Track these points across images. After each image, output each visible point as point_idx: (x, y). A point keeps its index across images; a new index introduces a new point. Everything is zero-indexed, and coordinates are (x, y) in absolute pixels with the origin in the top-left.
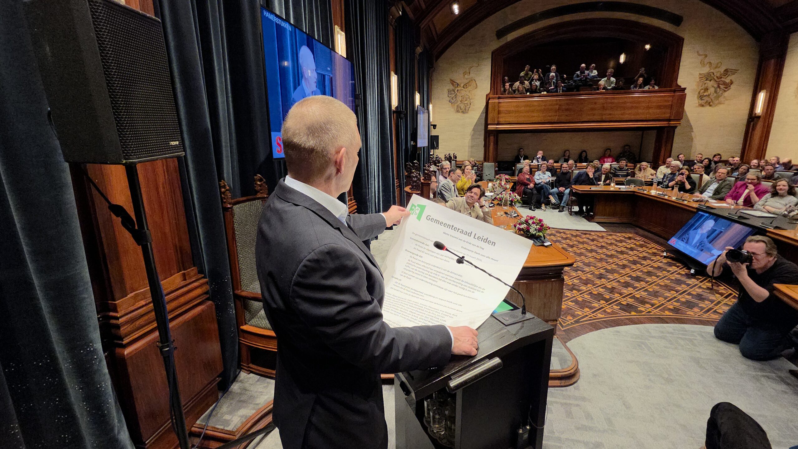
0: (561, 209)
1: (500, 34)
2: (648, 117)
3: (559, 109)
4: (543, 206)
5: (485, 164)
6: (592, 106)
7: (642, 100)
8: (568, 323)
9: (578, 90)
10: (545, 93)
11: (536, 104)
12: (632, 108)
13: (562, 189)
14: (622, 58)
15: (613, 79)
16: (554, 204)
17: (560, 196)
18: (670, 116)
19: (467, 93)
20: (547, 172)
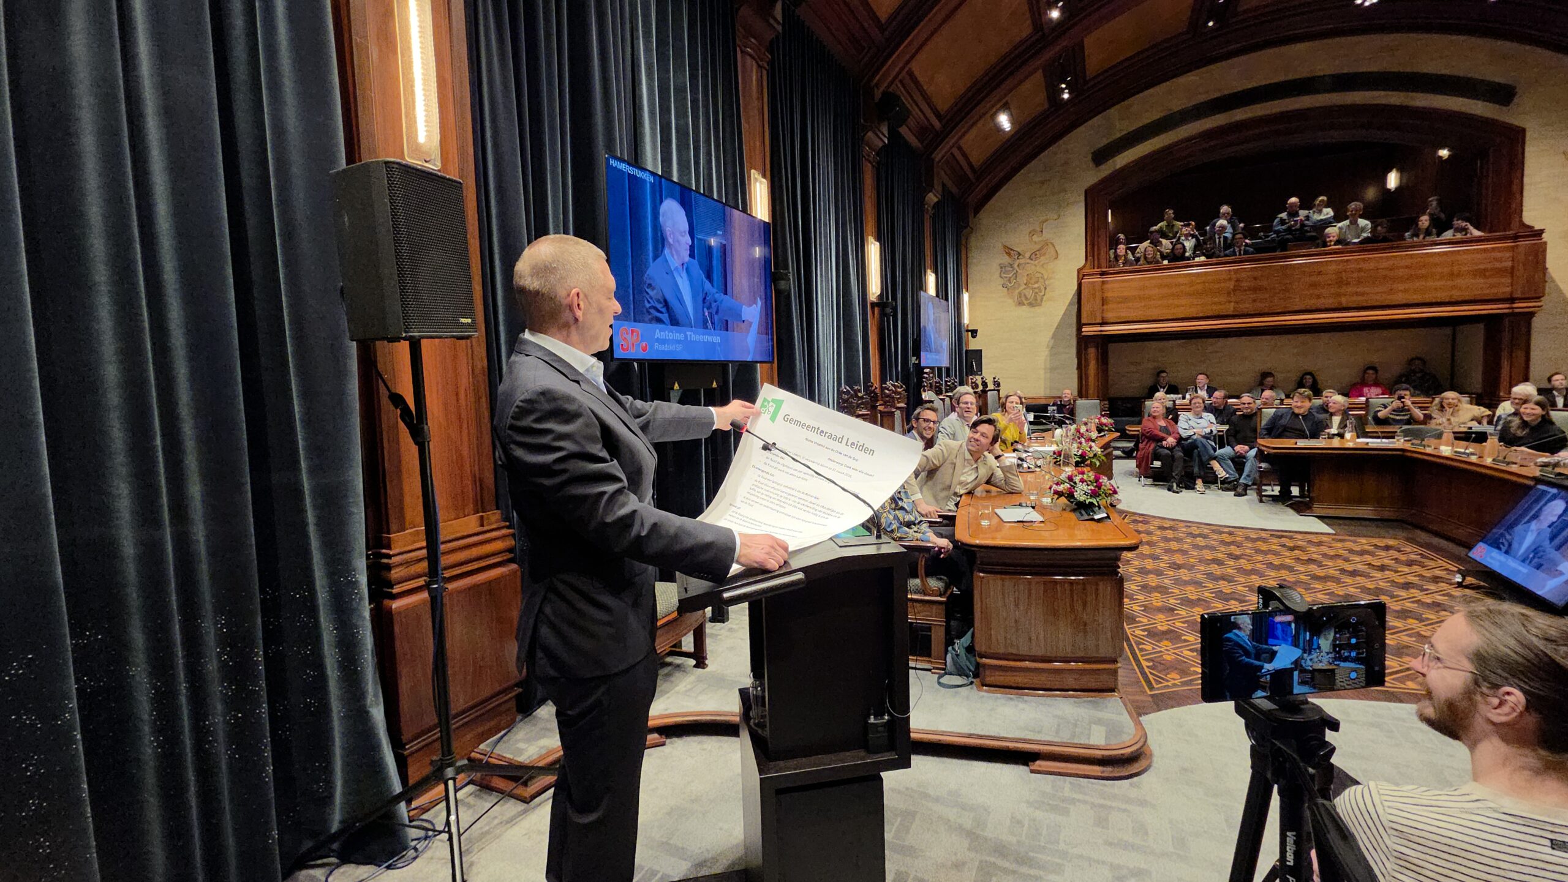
0: (1240, 490)
1: (1100, 157)
2: (1457, 295)
3: (1234, 290)
4: (1199, 484)
5: (1080, 402)
6: (1314, 279)
7: (1437, 260)
8: (1166, 684)
9: (1284, 249)
10: (1203, 258)
11: (1181, 280)
12: (1410, 278)
13: (1240, 448)
14: (1393, 180)
15: (1362, 222)
16: (1224, 482)
17: (1239, 462)
18: (1512, 293)
19: (1038, 269)
20: (1205, 414)
